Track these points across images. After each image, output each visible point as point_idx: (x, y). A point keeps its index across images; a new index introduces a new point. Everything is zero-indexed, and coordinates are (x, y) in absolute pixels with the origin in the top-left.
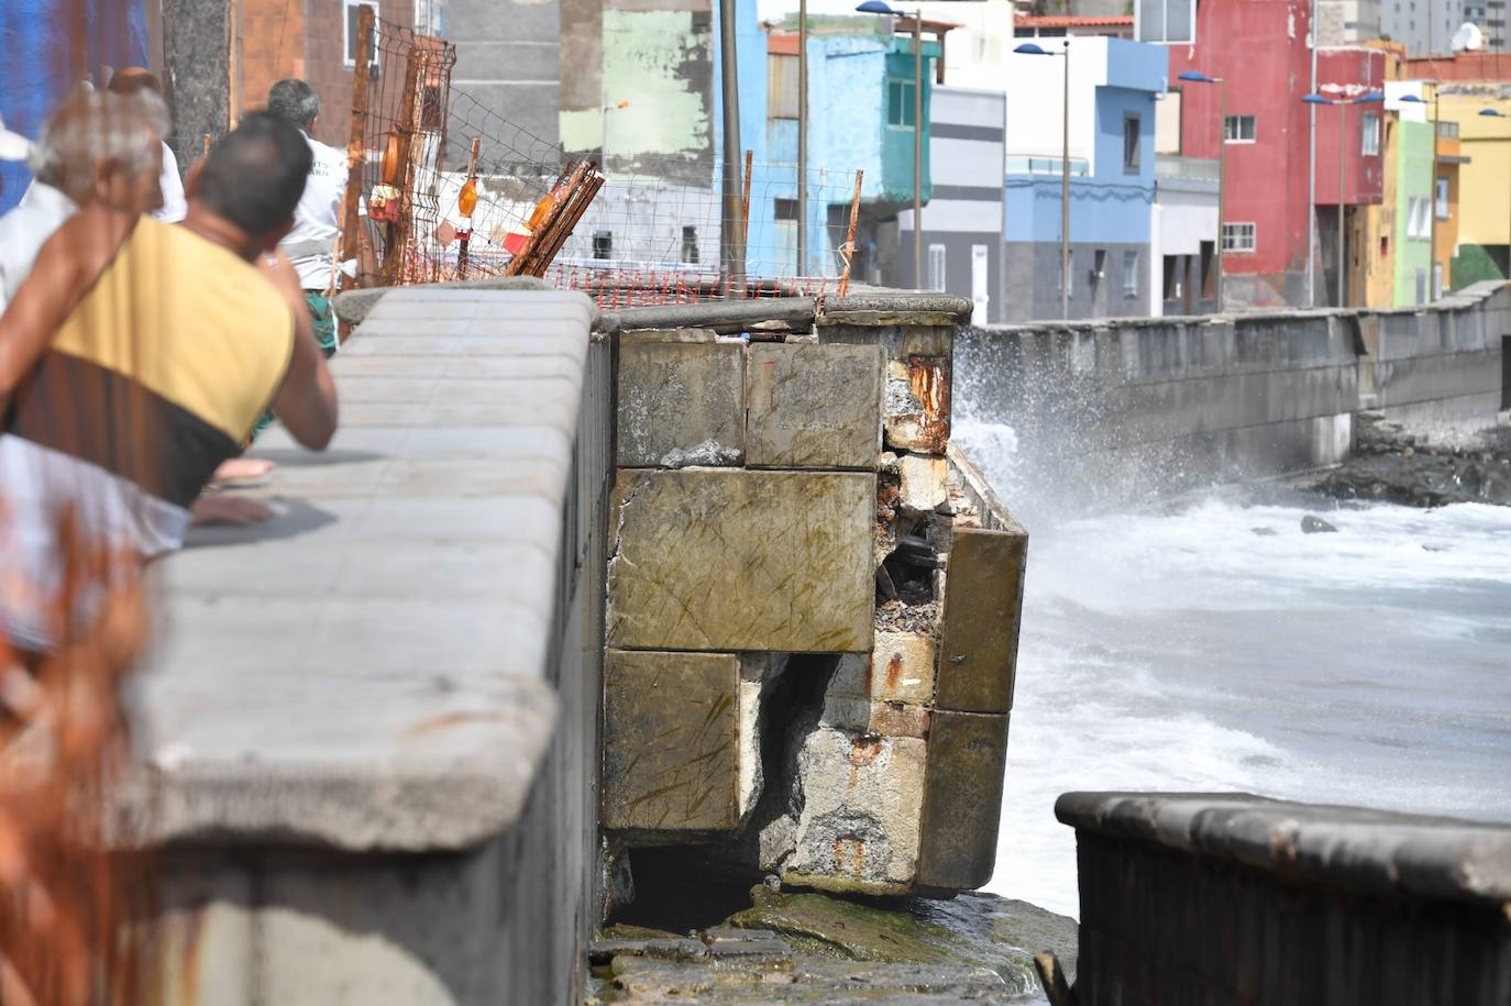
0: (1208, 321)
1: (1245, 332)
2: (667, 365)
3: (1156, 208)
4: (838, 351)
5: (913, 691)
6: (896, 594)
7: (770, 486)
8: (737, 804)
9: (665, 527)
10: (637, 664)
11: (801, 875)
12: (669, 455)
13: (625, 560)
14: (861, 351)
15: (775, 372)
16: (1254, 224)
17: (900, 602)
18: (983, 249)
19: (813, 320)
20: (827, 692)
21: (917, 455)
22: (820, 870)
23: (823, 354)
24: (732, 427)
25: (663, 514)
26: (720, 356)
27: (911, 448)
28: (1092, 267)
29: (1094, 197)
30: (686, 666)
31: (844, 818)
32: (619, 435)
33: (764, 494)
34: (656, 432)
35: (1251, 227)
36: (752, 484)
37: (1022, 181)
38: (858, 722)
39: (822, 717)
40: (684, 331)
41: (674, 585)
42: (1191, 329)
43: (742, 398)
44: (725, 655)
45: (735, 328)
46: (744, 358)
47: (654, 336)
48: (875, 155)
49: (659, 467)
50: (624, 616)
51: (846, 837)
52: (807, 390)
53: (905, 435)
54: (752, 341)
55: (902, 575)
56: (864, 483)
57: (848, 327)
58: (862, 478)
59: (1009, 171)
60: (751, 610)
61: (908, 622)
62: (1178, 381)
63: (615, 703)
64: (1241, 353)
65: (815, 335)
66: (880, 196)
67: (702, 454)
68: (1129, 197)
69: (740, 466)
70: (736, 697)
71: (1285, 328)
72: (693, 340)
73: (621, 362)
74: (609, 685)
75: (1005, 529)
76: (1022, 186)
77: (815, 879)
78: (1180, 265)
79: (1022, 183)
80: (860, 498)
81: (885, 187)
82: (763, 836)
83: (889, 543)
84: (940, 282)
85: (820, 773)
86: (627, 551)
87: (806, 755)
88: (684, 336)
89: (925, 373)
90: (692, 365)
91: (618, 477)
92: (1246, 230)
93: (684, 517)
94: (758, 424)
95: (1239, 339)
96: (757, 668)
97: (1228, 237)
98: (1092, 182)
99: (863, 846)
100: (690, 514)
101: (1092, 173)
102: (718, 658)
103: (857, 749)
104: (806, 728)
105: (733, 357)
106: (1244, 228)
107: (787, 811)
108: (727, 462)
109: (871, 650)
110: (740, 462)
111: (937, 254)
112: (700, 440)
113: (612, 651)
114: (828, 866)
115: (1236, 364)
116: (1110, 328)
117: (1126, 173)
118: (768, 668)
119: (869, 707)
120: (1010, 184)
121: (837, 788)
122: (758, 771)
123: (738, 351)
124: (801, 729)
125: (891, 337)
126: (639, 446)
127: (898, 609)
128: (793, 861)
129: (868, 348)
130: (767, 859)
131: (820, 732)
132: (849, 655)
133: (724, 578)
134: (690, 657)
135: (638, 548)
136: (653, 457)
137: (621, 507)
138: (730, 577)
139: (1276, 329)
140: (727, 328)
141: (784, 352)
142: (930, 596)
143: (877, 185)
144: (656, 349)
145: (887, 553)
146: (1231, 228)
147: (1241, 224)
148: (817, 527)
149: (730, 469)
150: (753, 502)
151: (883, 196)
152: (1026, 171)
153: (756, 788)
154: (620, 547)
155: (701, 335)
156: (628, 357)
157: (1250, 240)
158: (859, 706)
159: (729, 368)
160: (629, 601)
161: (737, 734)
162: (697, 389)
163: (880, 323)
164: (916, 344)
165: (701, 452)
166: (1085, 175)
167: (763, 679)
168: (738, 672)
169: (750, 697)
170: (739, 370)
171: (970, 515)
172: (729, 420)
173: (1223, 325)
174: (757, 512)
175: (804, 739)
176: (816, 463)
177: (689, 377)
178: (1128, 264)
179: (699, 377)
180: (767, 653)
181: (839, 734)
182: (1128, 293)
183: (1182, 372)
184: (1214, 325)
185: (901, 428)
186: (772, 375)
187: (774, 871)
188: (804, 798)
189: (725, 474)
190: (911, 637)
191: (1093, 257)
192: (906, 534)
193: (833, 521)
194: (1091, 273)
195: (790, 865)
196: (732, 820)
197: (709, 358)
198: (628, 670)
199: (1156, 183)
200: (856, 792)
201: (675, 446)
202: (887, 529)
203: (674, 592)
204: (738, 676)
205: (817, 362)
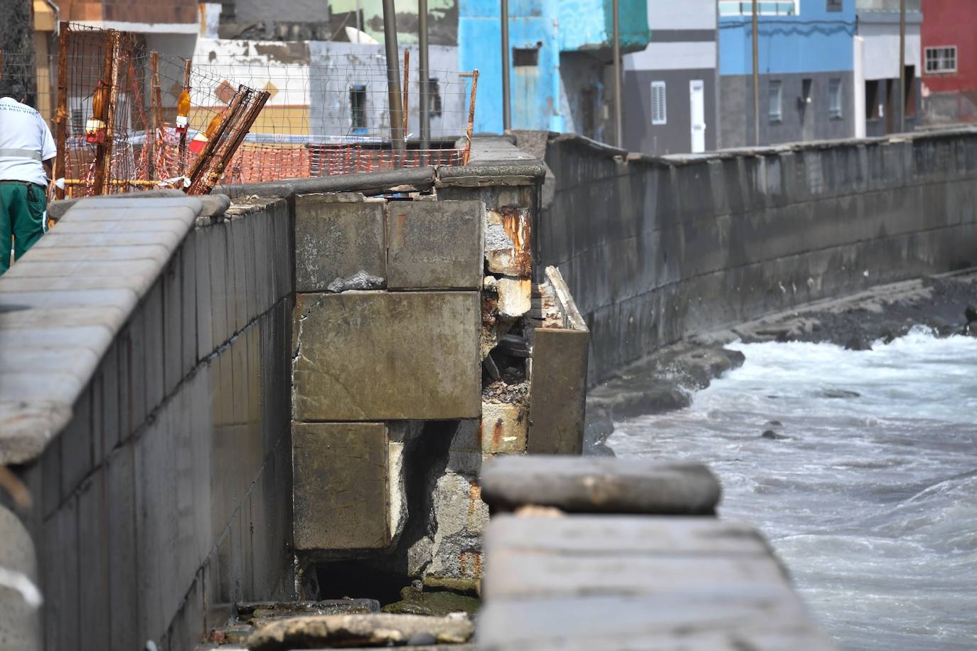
0: (887, 140)
1: (922, 148)
2: (330, 218)
3: (858, 39)
4: (451, 206)
5: (512, 445)
6: (499, 377)
7: (405, 303)
8: (388, 529)
9: (332, 335)
10: (315, 432)
11: (436, 578)
12: (334, 283)
13: (305, 358)
14: (465, 205)
15: (406, 222)
16: (955, 47)
17: (502, 382)
18: (700, 83)
19: (433, 184)
20: (451, 448)
21: (510, 277)
22: (450, 574)
23: (440, 208)
24: (378, 262)
25: (330, 325)
26: (367, 211)
27: (505, 273)
28: (799, 93)
29: (800, 33)
30: (350, 433)
31: (466, 537)
32: (297, 270)
33: (400, 309)
34: (324, 267)
35: (953, 50)
36: (393, 303)
37: (734, 22)
38: (473, 468)
39: (448, 465)
40: (340, 195)
41: (339, 375)
42: (872, 148)
43: (384, 241)
44: (377, 424)
45: (377, 191)
46: (384, 212)
47: (320, 198)
48: (598, 8)
49: (327, 291)
50: (305, 398)
51: (468, 550)
52: (429, 234)
53: (500, 264)
54: (389, 200)
55: (504, 363)
56: (471, 299)
57: (458, 188)
58: (469, 295)
59: (723, 14)
60: (394, 392)
61: (508, 396)
62: (860, 194)
63: (300, 461)
64: (920, 167)
65: (435, 195)
66: (604, 42)
67: (357, 282)
68: (832, 31)
69: (383, 288)
70: (387, 453)
71: (961, 143)
72: (347, 200)
73: (297, 217)
74: (296, 447)
75: (574, 329)
76: (734, 27)
77: (448, 581)
78: (882, 89)
79: (733, 24)
80: (469, 310)
81: (608, 35)
82: (411, 552)
83: (492, 341)
84: (661, 113)
85: (447, 506)
86: (305, 352)
87: (437, 493)
88: (342, 198)
89: (513, 219)
90: (347, 219)
91: (297, 300)
92: (948, 53)
93: (345, 326)
94: (395, 259)
95: (917, 154)
96: (402, 432)
97: (932, 60)
98: (799, 20)
99: (480, 556)
100: (349, 325)
101: (797, 12)
102: (372, 427)
103: (474, 488)
104: (437, 474)
105: (376, 212)
106: (947, 51)
107: (426, 534)
108: (374, 286)
109: (480, 417)
110: (383, 286)
111: (658, 89)
112: (354, 272)
113: (297, 423)
114: (456, 572)
115: (915, 177)
116: (794, 151)
117: (829, 10)
118: (408, 432)
119: (481, 457)
120: (721, 25)
121: (460, 516)
122: (403, 505)
123: (380, 207)
124: (434, 475)
125: (489, 194)
126: (312, 277)
127: (501, 387)
128: (431, 569)
129: (471, 203)
130: (413, 569)
131: (447, 476)
132: (466, 421)
133: (375, 369)
134: (352, 426)
135: (313, 349)
136: (322, 284)
137: (301, 320)
138: (379, 368)
139: (953, 144)
140: (372, 191)
141: (412, 207)
142: (523, 378)
143: (601, 33)
144: (322, 208)
145: (491, 347)
146: (935, 51)
147: (943, 47)
148: (438, 331)
149: (376, 292)
150: (395, 315)
151: (607, 43)
152: (737, 13)
153: (402, 517)
154: (300, 349)
155: (353, 197)
156: (302, 214)
157: (953, 62)
158: (474, 457)
159: (374, 220)
160: (308, 387)
161: (387, 479)
162: (352, 235)
163: (479, 185)
164: (504, 200)
165: (355, 280)
166: (792, 14)
167: (405, 441)
168: (386, 436)
169: (396, 454)
170: (381, 222)
171: (556, 318)
172: (375, 257)
173: (902, 143)
174: (396, 322)
175: (436, 482)
176: (437, 285)
177: (346, 227)
178: (834, 90)
179: (353, 227)
180: (407, 421)
181: (460, 477)
182: (833, 115)
183: (863, 186)
184: (893, 144)
185: (497, 259)
186: (404, 224)
187: (418, 576)
188: (437, 523)
189: (373, 295)
190: (510, 407)
191: (800, 86)
192: (505, 334)
193: (450, 327)
194: (799, 100)
195: (429, 572)
196: (385, 541)
197: (360, 213)
198: (308, 436)
199: (857, 17)
200: (474, 518)
201: (337, 276)
202: (490, 331)
203: (340, 380)
204: (387, 438)
205: (436, 214)
